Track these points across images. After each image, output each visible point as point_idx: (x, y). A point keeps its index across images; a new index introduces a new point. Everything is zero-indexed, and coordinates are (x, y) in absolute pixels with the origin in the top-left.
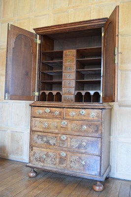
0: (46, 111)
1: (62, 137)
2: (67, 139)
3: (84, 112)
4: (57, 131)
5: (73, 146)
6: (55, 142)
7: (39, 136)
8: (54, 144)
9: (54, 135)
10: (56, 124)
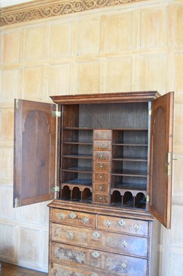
0: (71, 215)
1: (93, 254)
2: (100, 257)
3: (123, 222)
4: (86, 244)
5: (109, 267)
6: (84, 260)
7: (61, 248)
8: (83, 262)
9: (82, 249)
10: (84, 235)
